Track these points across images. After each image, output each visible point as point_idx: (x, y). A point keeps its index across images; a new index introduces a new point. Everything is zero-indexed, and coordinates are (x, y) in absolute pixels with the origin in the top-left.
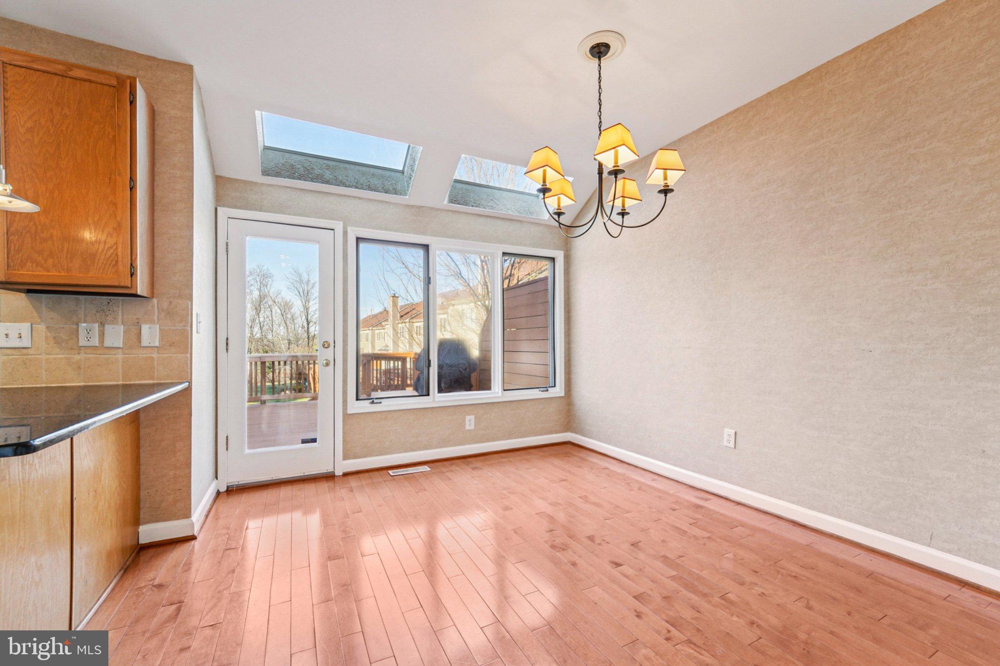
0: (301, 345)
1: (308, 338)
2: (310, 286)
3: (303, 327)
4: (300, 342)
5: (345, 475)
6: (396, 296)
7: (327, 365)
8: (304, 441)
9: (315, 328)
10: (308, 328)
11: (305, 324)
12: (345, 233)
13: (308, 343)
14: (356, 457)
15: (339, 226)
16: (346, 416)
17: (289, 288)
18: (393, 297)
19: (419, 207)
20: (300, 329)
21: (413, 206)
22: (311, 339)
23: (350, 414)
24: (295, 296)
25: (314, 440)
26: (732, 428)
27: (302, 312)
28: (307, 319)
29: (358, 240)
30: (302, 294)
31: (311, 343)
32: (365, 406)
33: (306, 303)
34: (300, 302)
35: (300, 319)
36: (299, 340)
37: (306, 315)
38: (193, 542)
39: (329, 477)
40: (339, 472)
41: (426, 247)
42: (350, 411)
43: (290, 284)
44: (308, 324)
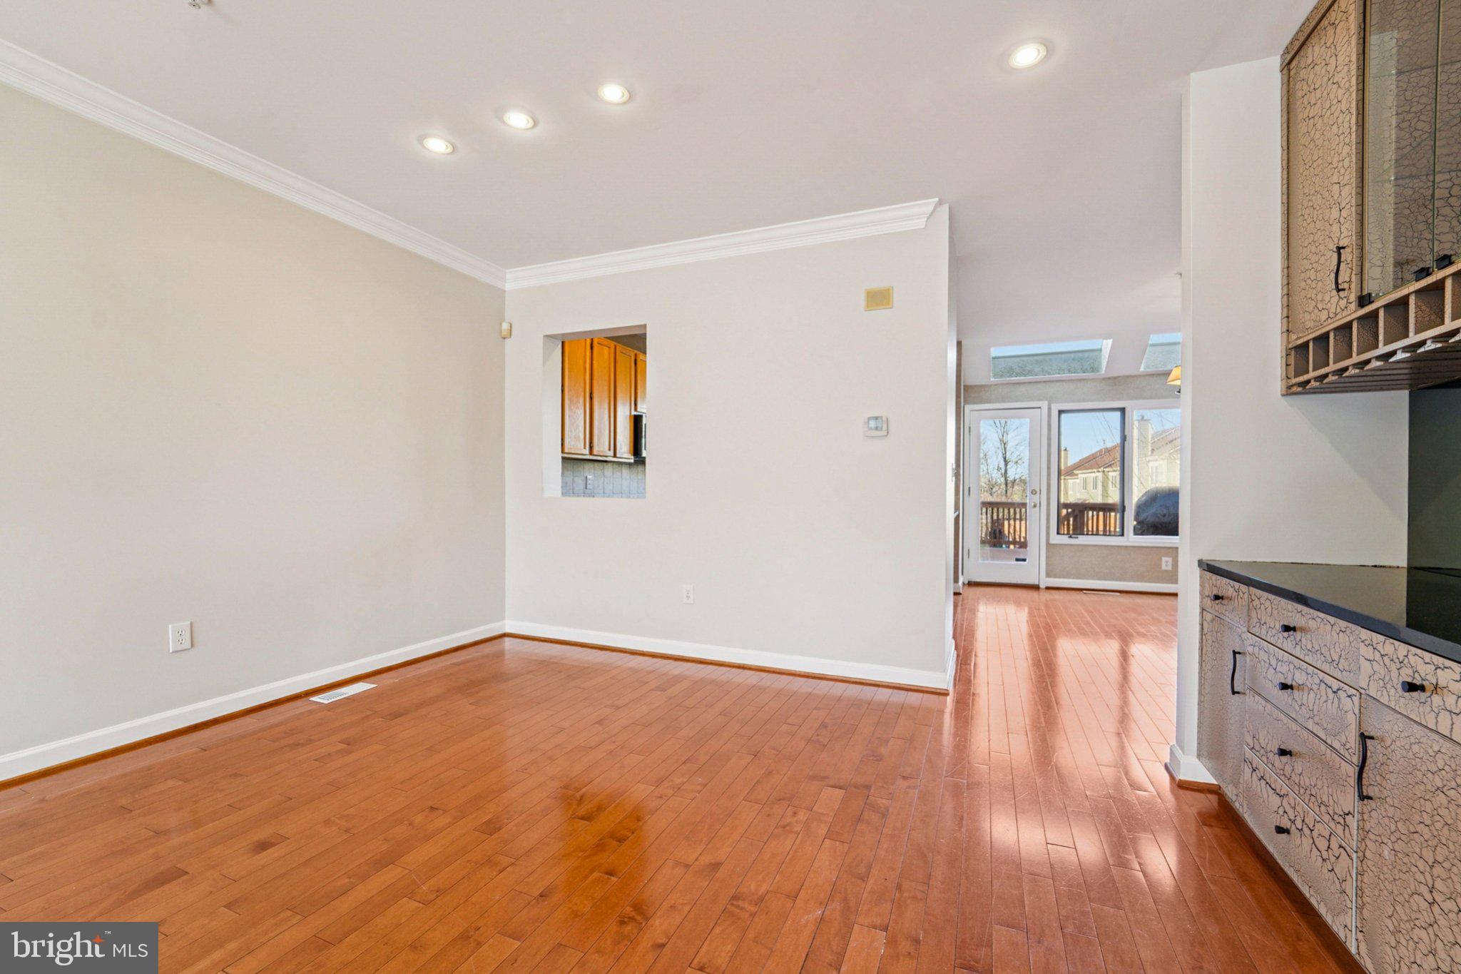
0: (996, 494)
1: (1006, 484)
3: (999, 469)
4: (994, 490)
5: (1048, 588)
7: (1035, 506)
8: (1017, 560)
9: (1016, 469)
10: (1006, 471)
11: (1002, 465)
12: (1050, 409)
13: (1006, 491)
14: (1055, 576)
15: (1044, 405)
16: (1048, 545)
19: (1115, 378)
20: (995, 471)
21: (1109, 378)
22: (1010, 485)
23: (1053, 545)
25: (1024, 560)
27: (998, 448)
28: (1005, 458)
29: (1060, 412)
31: (1009, 492)
32: (1064, 539)
33: (1003, 436)
35: (995, 459)
36: (994, 487)
37: (1004, 452)
38: (958, 596)
39: (1036, 588)
40: (1042, 586)
41: (1123, 410)
42: (1052, 541)
44: (1006, 465)
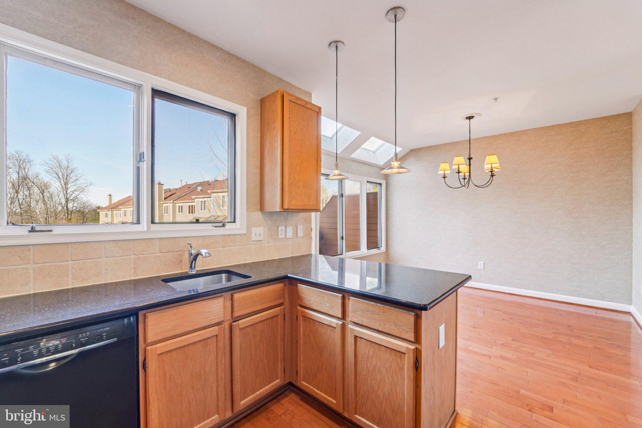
1: (67, 212)
2: (69, 172)
3: (62, 203)
6: (161, 183)
9: (74, 204)
10: (67, 204)
11: (64, 201)
17: (47, 172)
18: (158, 184)
20: (59, 204)
22: (70, 212)
24: (54, 179)
26: (482, 261)
27: (61, 192)
28: (66, 197)
30: (61, 177)
33: (65, 185)
34: (59, 183)
35: (59, 197)
36: (58, 213)
37: (65, 194)
43: (49, 168)
44: (67, 201)
